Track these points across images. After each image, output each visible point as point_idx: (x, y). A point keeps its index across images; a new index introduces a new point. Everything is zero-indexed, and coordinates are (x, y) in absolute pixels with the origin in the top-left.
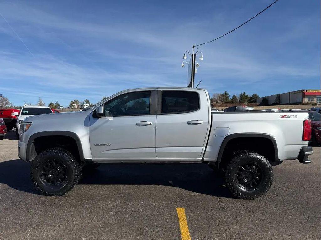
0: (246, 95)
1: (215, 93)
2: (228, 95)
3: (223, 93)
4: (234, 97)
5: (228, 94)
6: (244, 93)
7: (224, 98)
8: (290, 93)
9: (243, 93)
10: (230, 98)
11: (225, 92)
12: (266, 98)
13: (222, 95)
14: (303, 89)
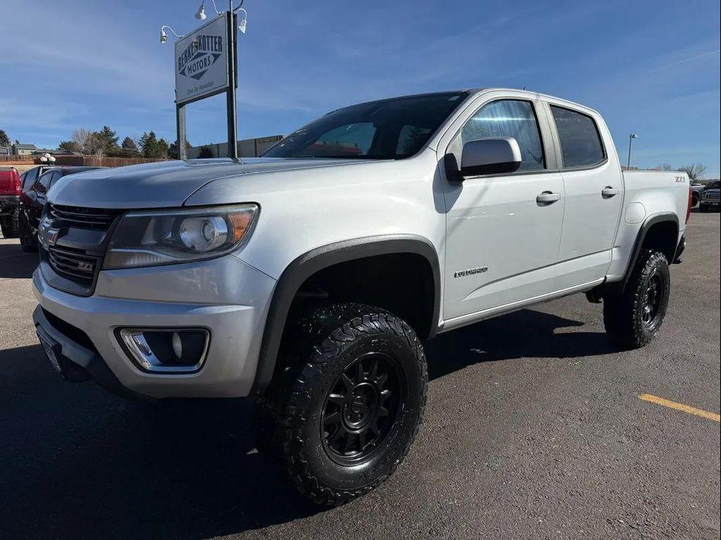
0: (158, 139)
1: (79, 128)
2: (114, 137)
3: (99, 130)
4: (128, 142)
5: (113, 135)
6: (152, 134)
7: (104, 142)
8: (255, 140)
9: (148, 134)
10: (120, 143)
11: (105, 127)
12: (207, 149)
13: (99, 136)
14: (281, 134)
